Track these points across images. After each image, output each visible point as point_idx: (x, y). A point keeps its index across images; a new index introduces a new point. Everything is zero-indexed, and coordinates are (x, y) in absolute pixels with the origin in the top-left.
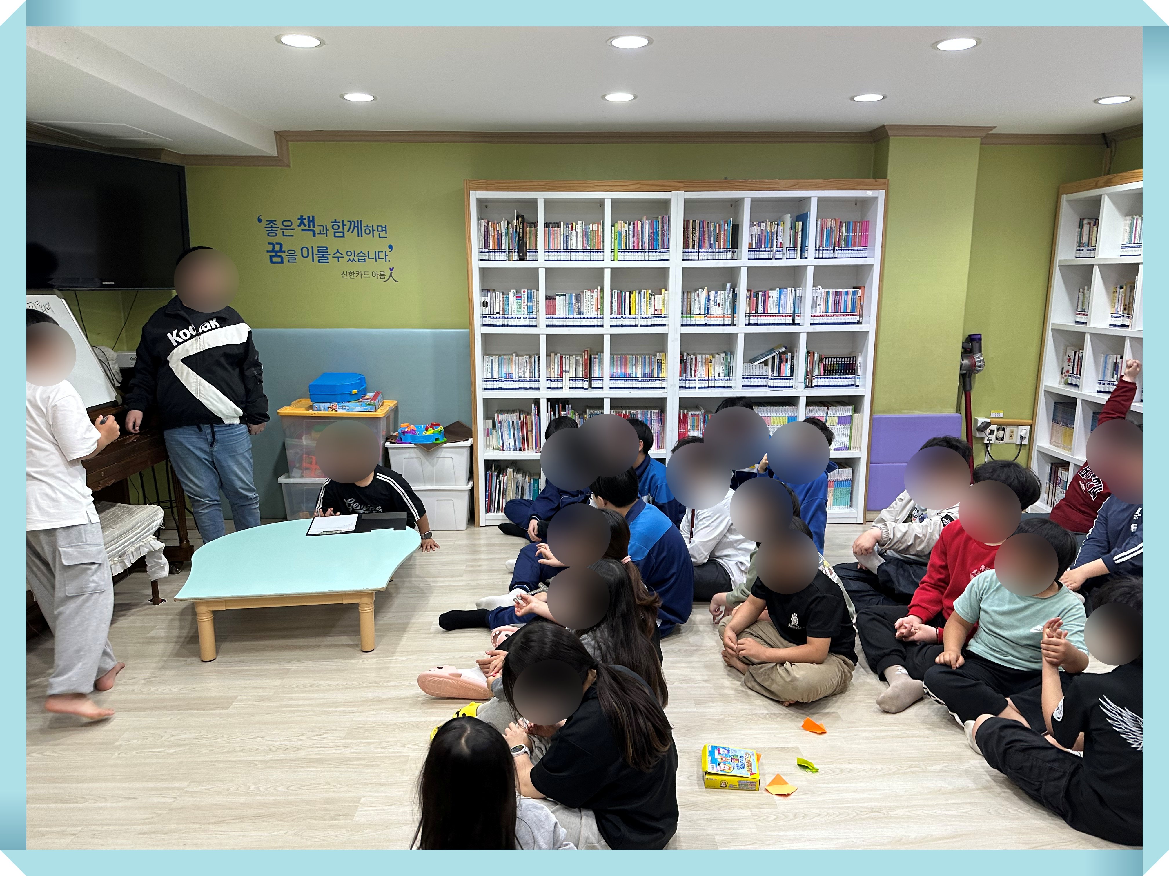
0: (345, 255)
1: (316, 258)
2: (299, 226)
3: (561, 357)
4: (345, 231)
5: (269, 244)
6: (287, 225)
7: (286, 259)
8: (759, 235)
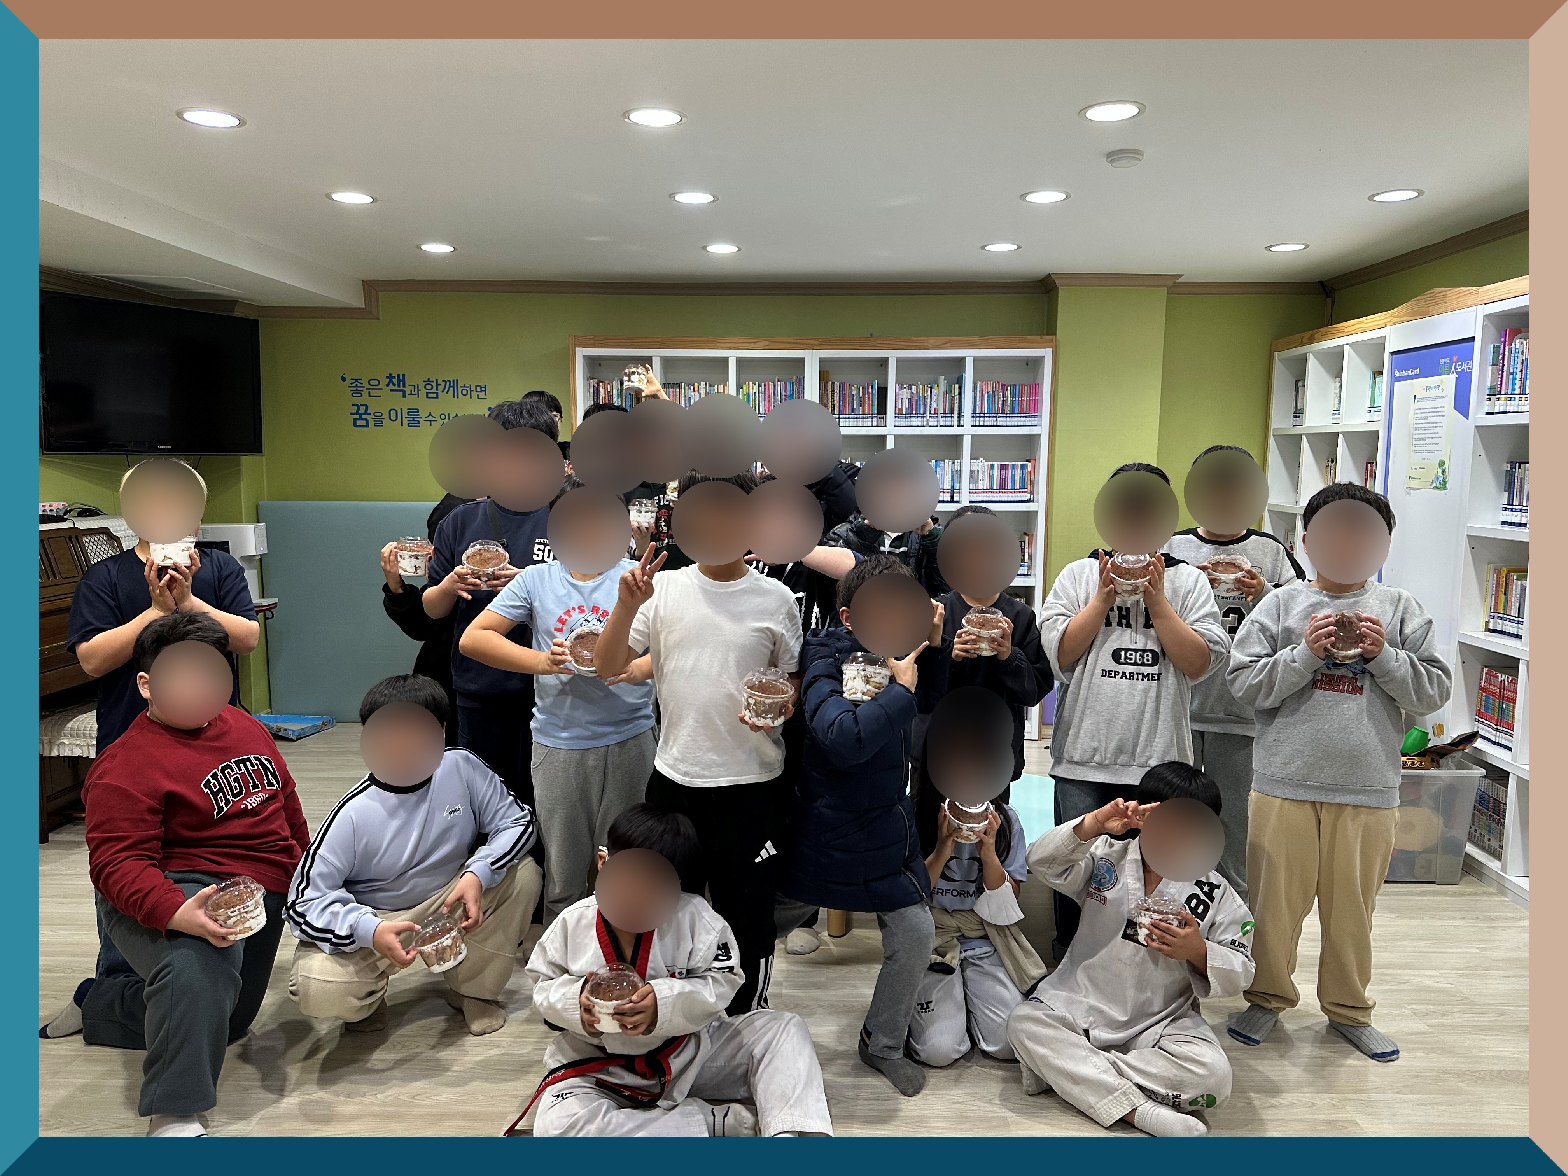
0: (438, 418)
1: (405, 421)
2: (388, 385)
4: (440, 392)
5: (353, 405)
6: (373, 384)
8: (910, 401)
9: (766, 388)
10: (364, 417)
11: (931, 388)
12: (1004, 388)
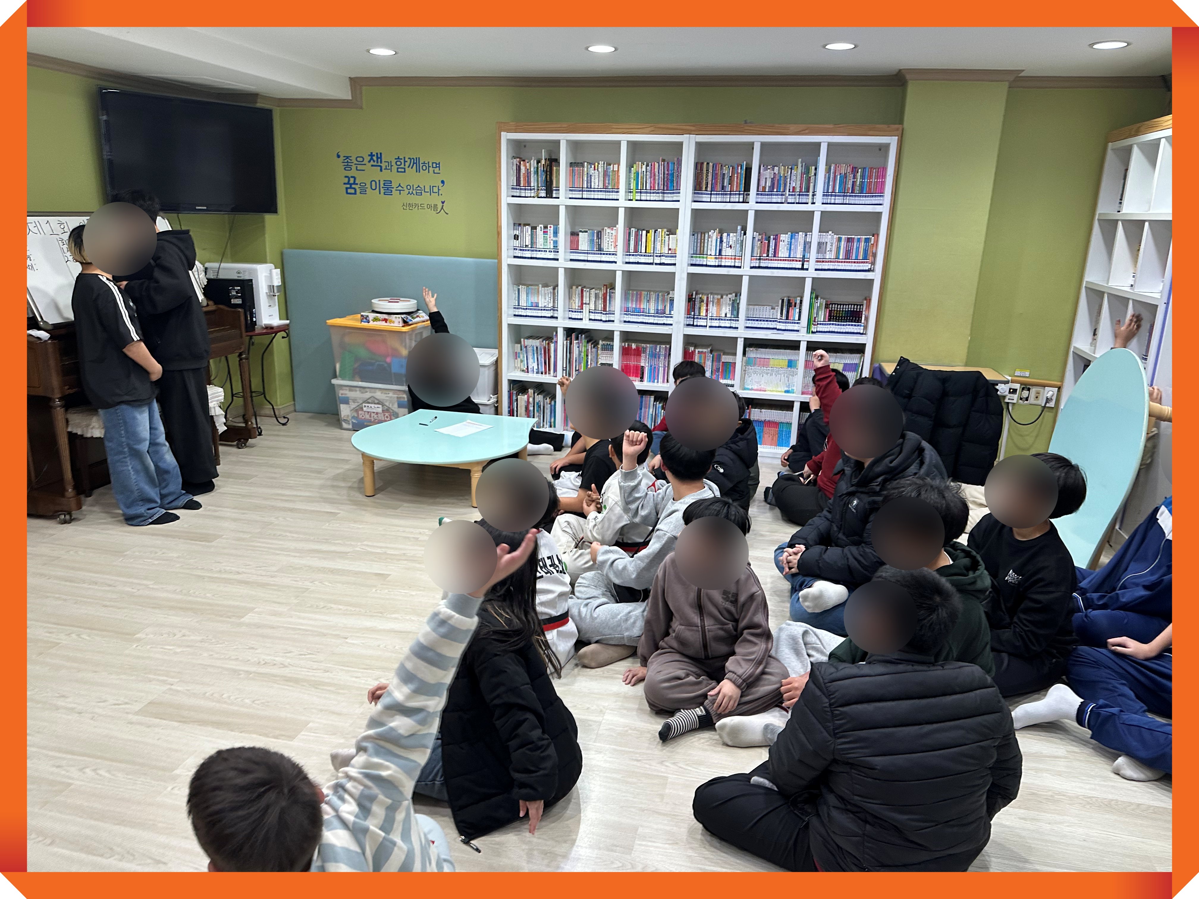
0: (405, 189)
1: (382, 191)
2: (369, 162)
3: (582, 291)
4: (406, 167)
5: (346, 177)
6: (360, 160)
7: (358, 191)
8: (772, 179)
9: (653, 167)
10: (353, 186)
11: (791, 169)
12: (854, 170)
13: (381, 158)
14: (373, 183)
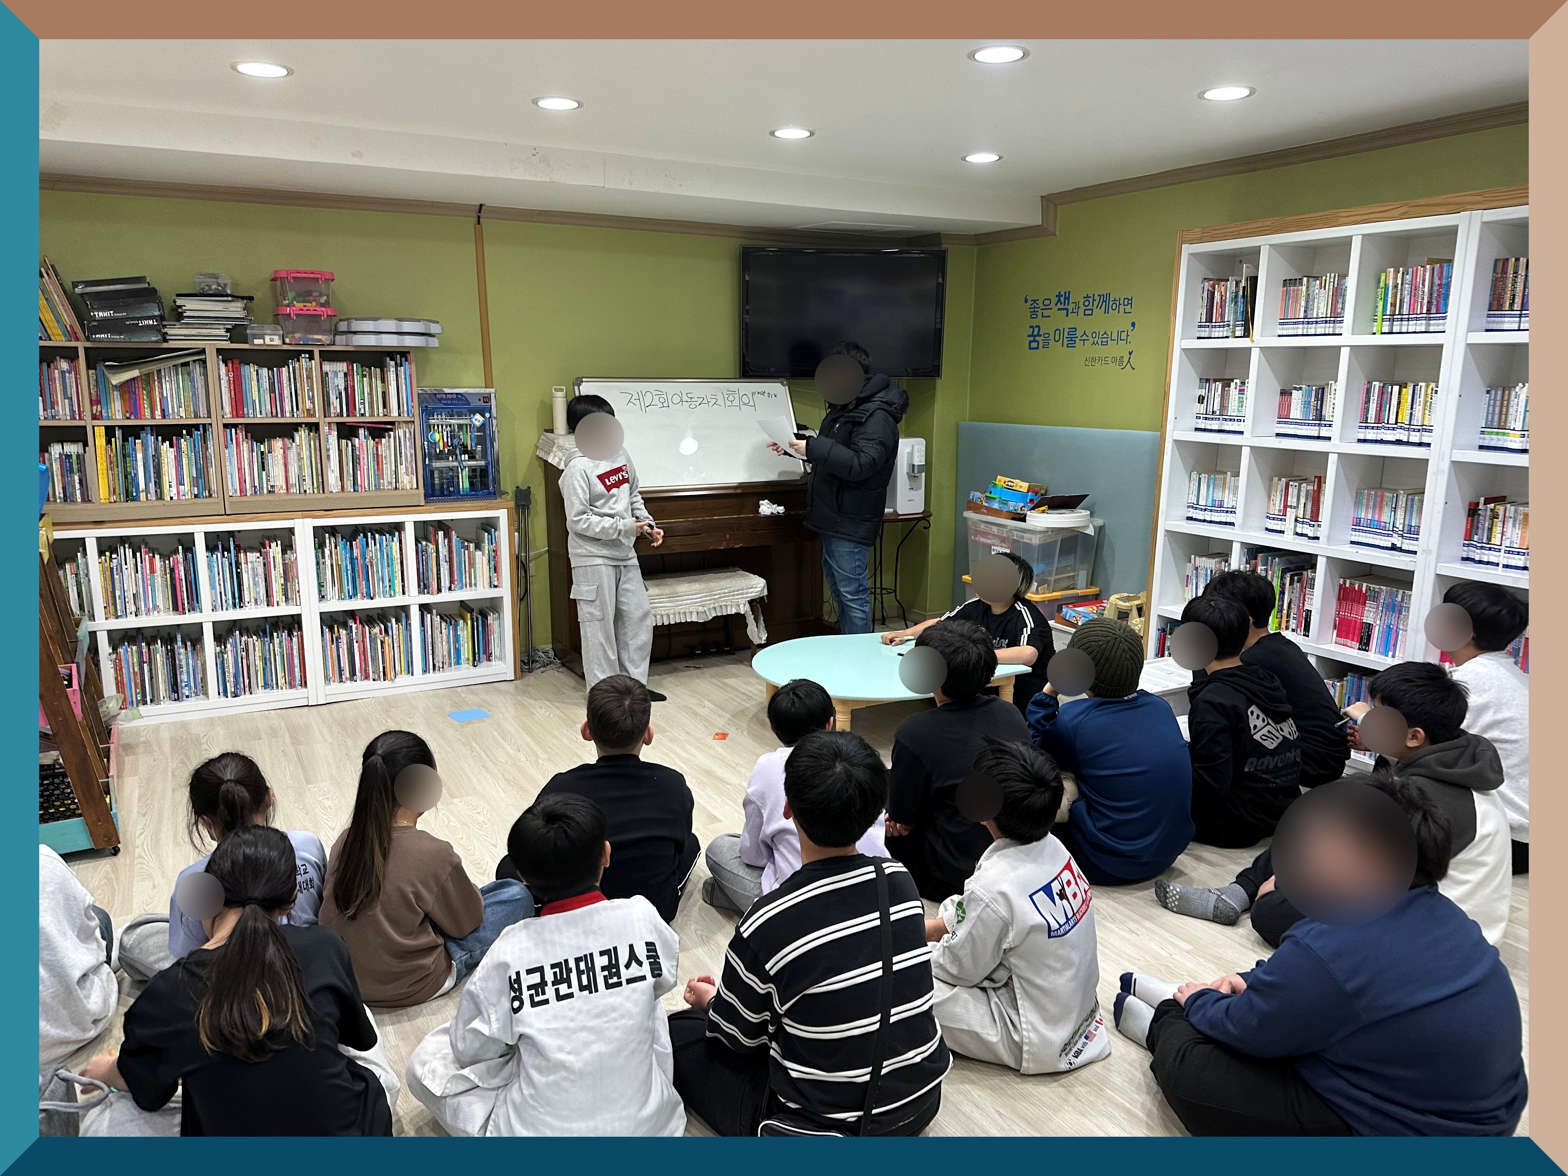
0: (1090, 338)
1: (1066, 342)
2: (1056, 305)
3: (1287, 485)
4: (1094, 308)
5: (1031, 327)
6: (1047, 304)
7: (1041, 344)
9: (1415, 275)
13: (1068, 298)
14: (1058, 332)
